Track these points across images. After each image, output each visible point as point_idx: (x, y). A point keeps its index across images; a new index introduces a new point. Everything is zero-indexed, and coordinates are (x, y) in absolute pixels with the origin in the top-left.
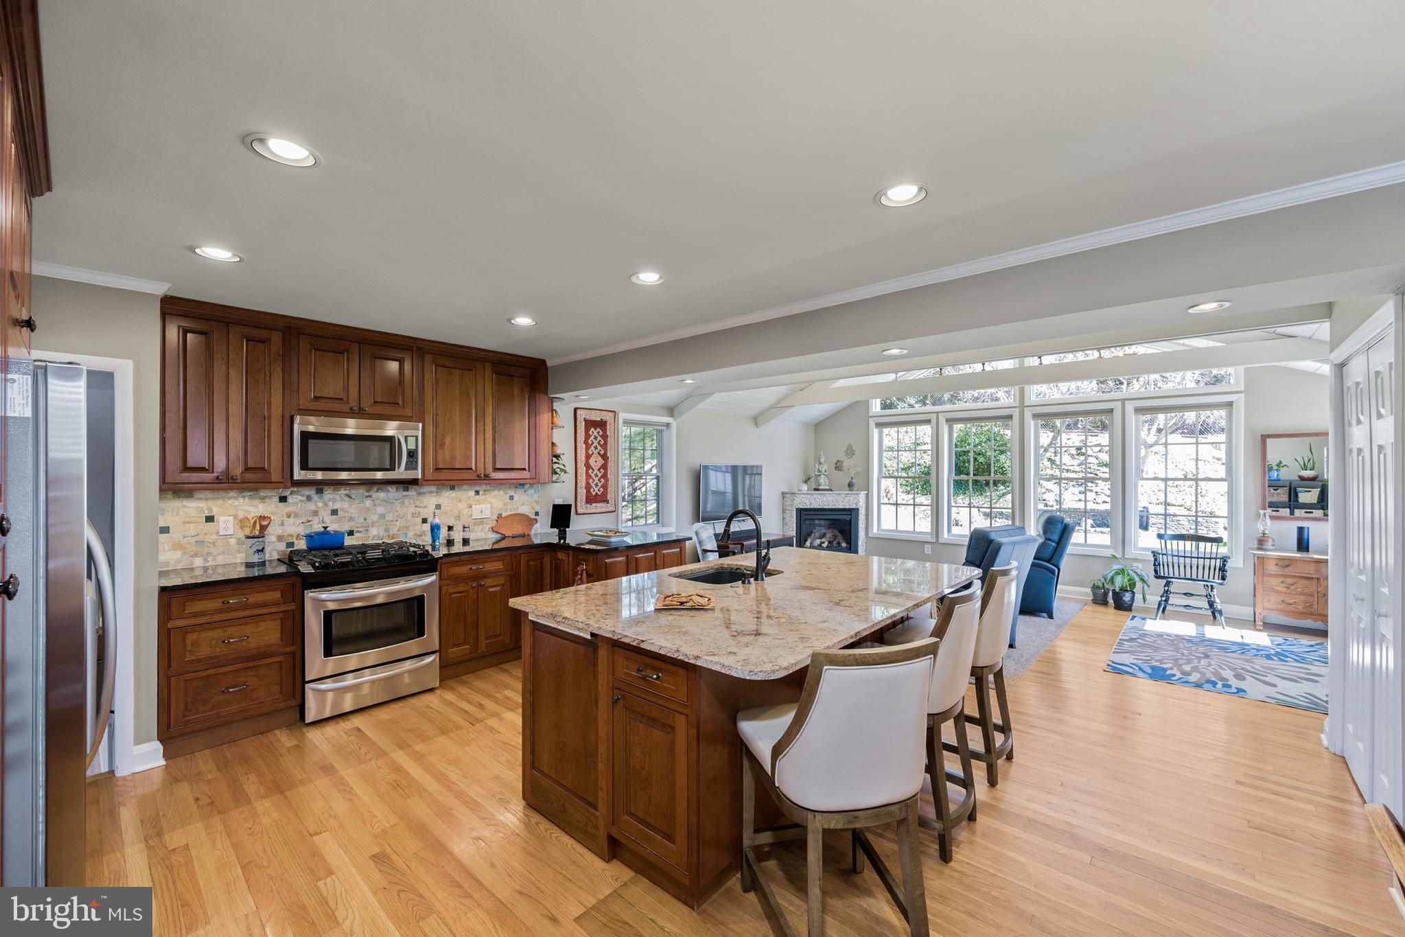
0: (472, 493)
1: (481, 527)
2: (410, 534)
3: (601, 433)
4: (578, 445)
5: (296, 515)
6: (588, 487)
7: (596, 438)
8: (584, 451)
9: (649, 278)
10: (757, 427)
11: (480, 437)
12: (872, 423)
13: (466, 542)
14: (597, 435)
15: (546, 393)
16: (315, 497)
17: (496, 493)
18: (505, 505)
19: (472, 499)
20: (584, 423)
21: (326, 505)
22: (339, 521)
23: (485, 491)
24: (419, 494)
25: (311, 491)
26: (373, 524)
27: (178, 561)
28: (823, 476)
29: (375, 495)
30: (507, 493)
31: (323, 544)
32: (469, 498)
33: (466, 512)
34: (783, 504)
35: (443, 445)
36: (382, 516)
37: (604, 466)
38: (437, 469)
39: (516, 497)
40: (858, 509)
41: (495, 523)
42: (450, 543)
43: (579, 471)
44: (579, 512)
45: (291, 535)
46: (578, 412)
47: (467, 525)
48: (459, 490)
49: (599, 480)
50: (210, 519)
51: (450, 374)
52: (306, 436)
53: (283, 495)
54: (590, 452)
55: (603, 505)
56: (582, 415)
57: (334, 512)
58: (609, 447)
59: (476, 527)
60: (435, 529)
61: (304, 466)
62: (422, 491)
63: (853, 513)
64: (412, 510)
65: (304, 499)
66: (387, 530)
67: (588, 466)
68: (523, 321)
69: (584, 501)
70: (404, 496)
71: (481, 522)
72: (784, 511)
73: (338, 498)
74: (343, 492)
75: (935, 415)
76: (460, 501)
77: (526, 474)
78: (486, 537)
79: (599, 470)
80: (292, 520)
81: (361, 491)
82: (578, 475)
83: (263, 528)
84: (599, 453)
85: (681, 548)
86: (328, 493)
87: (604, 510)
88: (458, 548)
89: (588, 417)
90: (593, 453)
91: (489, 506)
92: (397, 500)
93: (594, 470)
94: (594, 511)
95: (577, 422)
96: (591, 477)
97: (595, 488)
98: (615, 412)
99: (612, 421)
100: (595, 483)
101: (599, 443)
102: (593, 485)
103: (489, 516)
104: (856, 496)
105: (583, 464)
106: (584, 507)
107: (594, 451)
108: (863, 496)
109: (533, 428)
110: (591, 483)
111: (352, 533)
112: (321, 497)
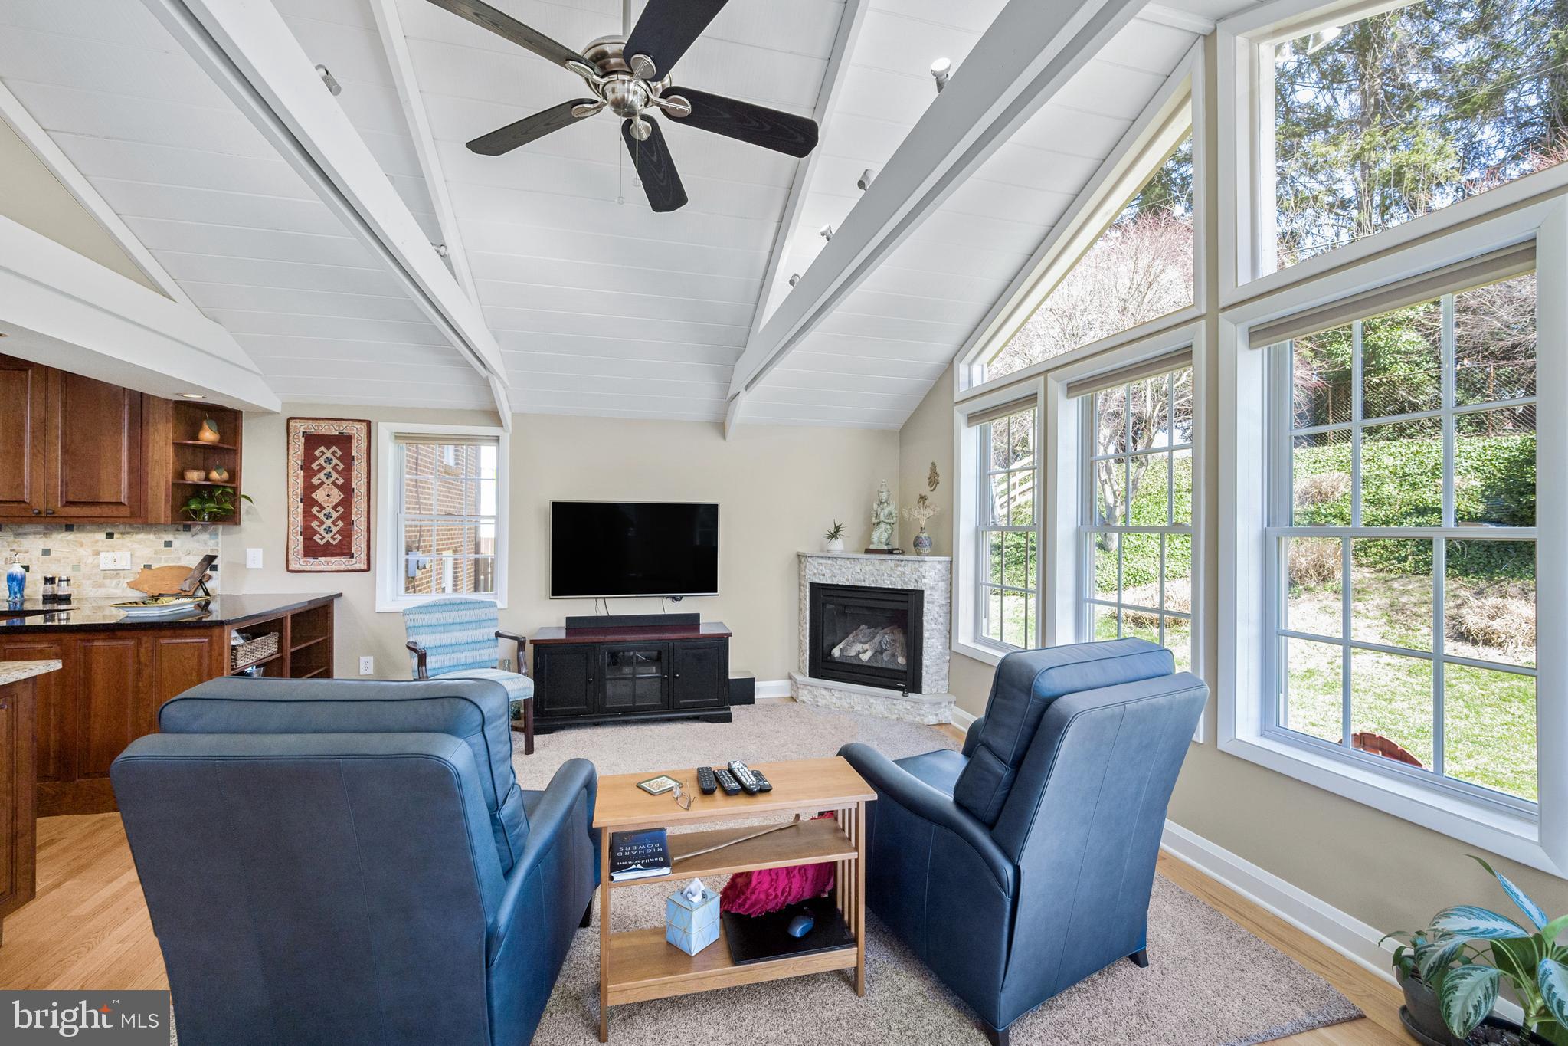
0: (103, 536)
1: (115, 582)
3: (339, 453)
4: (291, 471)
7: (327, 461)
8: (301, 481)
12: (960, 419)
14: (331, 457)
17: (142, 536)
18: (156, 553)
19: (100, 543)
20: (302, 439)
23: (122, 534)
24: (18, 535)
30: (159, 538)
32: (97, 542)
33: (89, 560)
34: (799, 574)
37: (346, 502)
39: (176, 543)
40: (922, 592)
41: (137, 576)
43: (292, 509)
44: (290, 568)
46: (292, 423)
48: (80, 532)
49: (334, 523)
54: (315, 481)
55: (343, 559)
56: (300, 428)
58: (354, 474)
59: (107, 581)
62: (22, 530)
63: (912, 599)
64: (7, 554)
69: (300, 552)
71: (116, 574)
72: (800, 587)
76: (82, 546)
77: (124, 512)
78: (124, 595)
79: (335, 508)
82: (291, 515)
84: (333, 483)
87: (343, 567)
89: (313, 431)
90: (323, 483)
91: (128, 554)
93: (322, 508)
94: (322, 568)
95: (291, 438)
96: (316, 518)
97: (324, 534)
98: (369, 423)
99: (364, 435)
100: (324, 527)
101: (334, 468)
102: (321, 530)
103: (128, 567)
104: (917, 565)
105: (299, 500)
106: (301, 561)
107: (324, 479)
108: (939, 566)
109: (138, 446)
110: (316, 528)
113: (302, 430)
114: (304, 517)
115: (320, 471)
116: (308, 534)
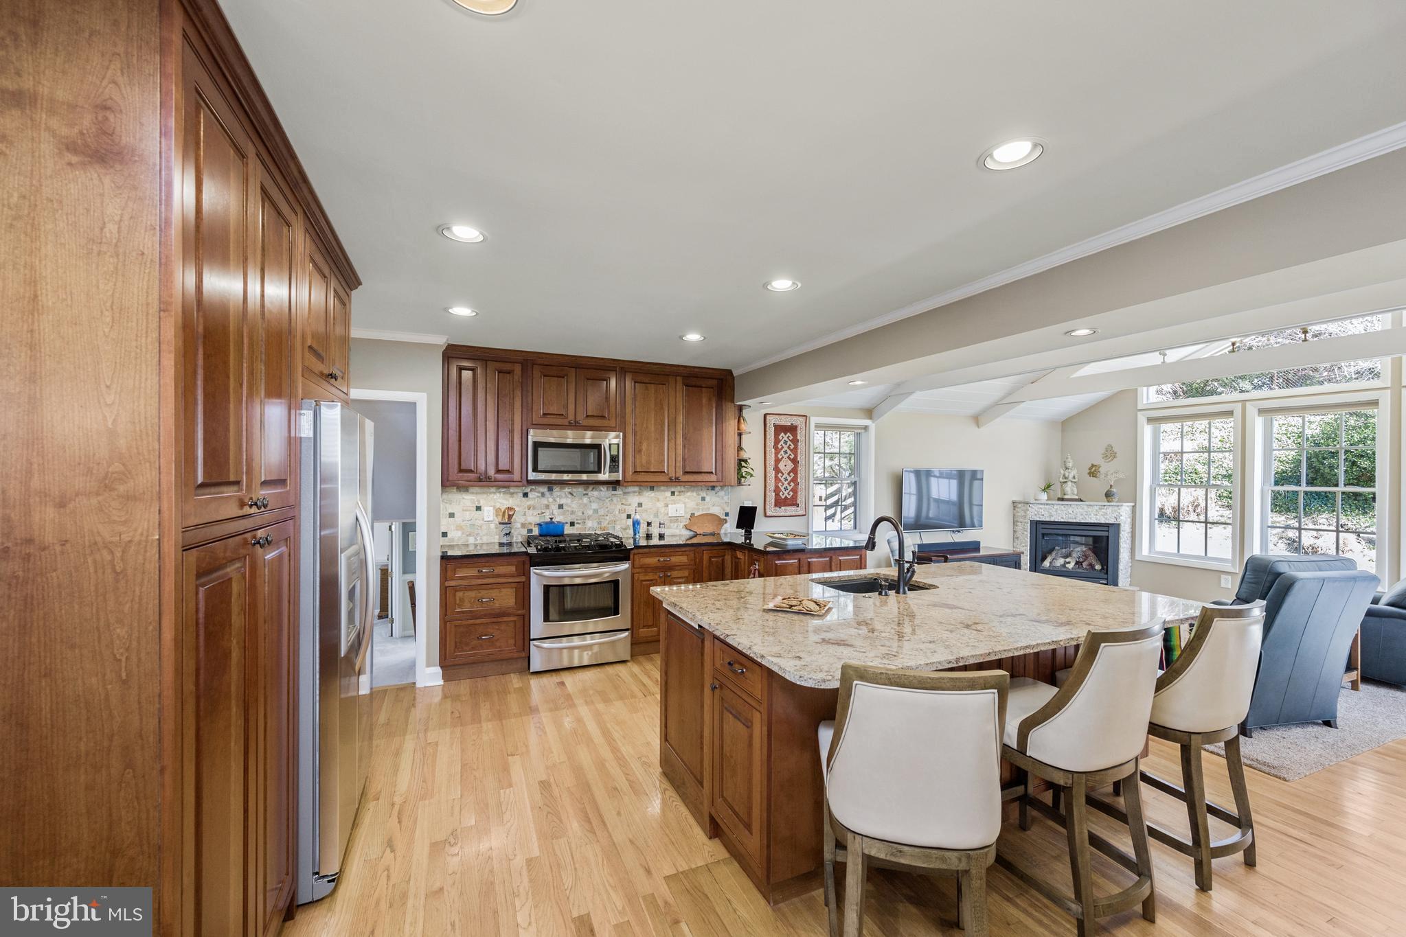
0: (669, 494)
1: (676, 524)
2: (618, 527)
3: (791, 438)
4: (768, 449)
5: (534, 508)
6: (777, 491)
7: (786, 443)
8: (773, 456)
9: (782, 284)
10: (978, 427)
11: (672, 444)
12: (1142, 418)
13: (661, 537)
14: (787, 440)
15: (733, 401)
16: (547, 494)
17: (689, 494)
18: (697, 505)
19: (668, 499)
20: (773, 428)
21: (555, 500)
22: (563, 514)
23: (680, 492)
24: (625, 493)
25: (544, 489)
26: (589, 517)
27: (459, 539)
28: (1070, 483)
29: (590, 493)
30: (699, 495)
31: (550, 531)
32: (666, 498)
33: (663, 510)
34: (1014, 515)
35: (640, 451)
36: (596, 511)
37: (794, 470)
38: (635, 472)
39: (708, 499)
40: (1119, 525)
41: (688, 521)
42: (649, 537)
43: (768, 475)
44: (768, 514)
45: (530, 524)
46: (768, 417)
47: (662, 522)
48: (658, 491)
49: (789, 484)
50: (479, 508)
51: (647, 389)
52: (537, 445)
53: (525, 491)
54: (780, 457)
55: (793, 508)
56: (771, 421)
57: (561, 507)
58: (799, 451)
59: (672, 524)
60: (636, 524)
61: (535, 469)
62: (626, 490)
63: (1111, 530)
64: (619, 507)
65: (540, 495)
66: (599, 523)
67: (777, 470)
68: (693, 337)
69: (773, 504)
70: (612, 495)
71: (676, 519)
72: (1015, 523)
73: (564, 496)
74: (567, 490)
75: (1240, 404)
76: (658, 501)
77: (713, 478)
78: (680, 533)
79: (789, 474)
80: (531, 512)
81: (580, 489)
82: (768, 479)
83: (510, 517)
84: (789, 458)
85: (861, 556)
86: (556, 489)
87: (793, 514)
88: (655, 541)
89: (778, 423)
90: (783, 457)
91: (683, 505)
93: (783, 474)
94: (783, 514)
95: (767, 428)
96: (780, 481)
97: (784, 491)
98: (806, 416)
99: (803, 425)
100: (784, 486)
101: (789, 447)
102: (783, 489)
103: (683, 515)
104: (1116, 508)
105: (773, 469)
106: (773, 509)
107: (784, 455)
108: (1128, 509)
109: (720, 435)
110: (781, 487)
111: (572, 524)
112: (551, 494)
113: (773, 422)
114: (776, 480)
115: (782, 449)
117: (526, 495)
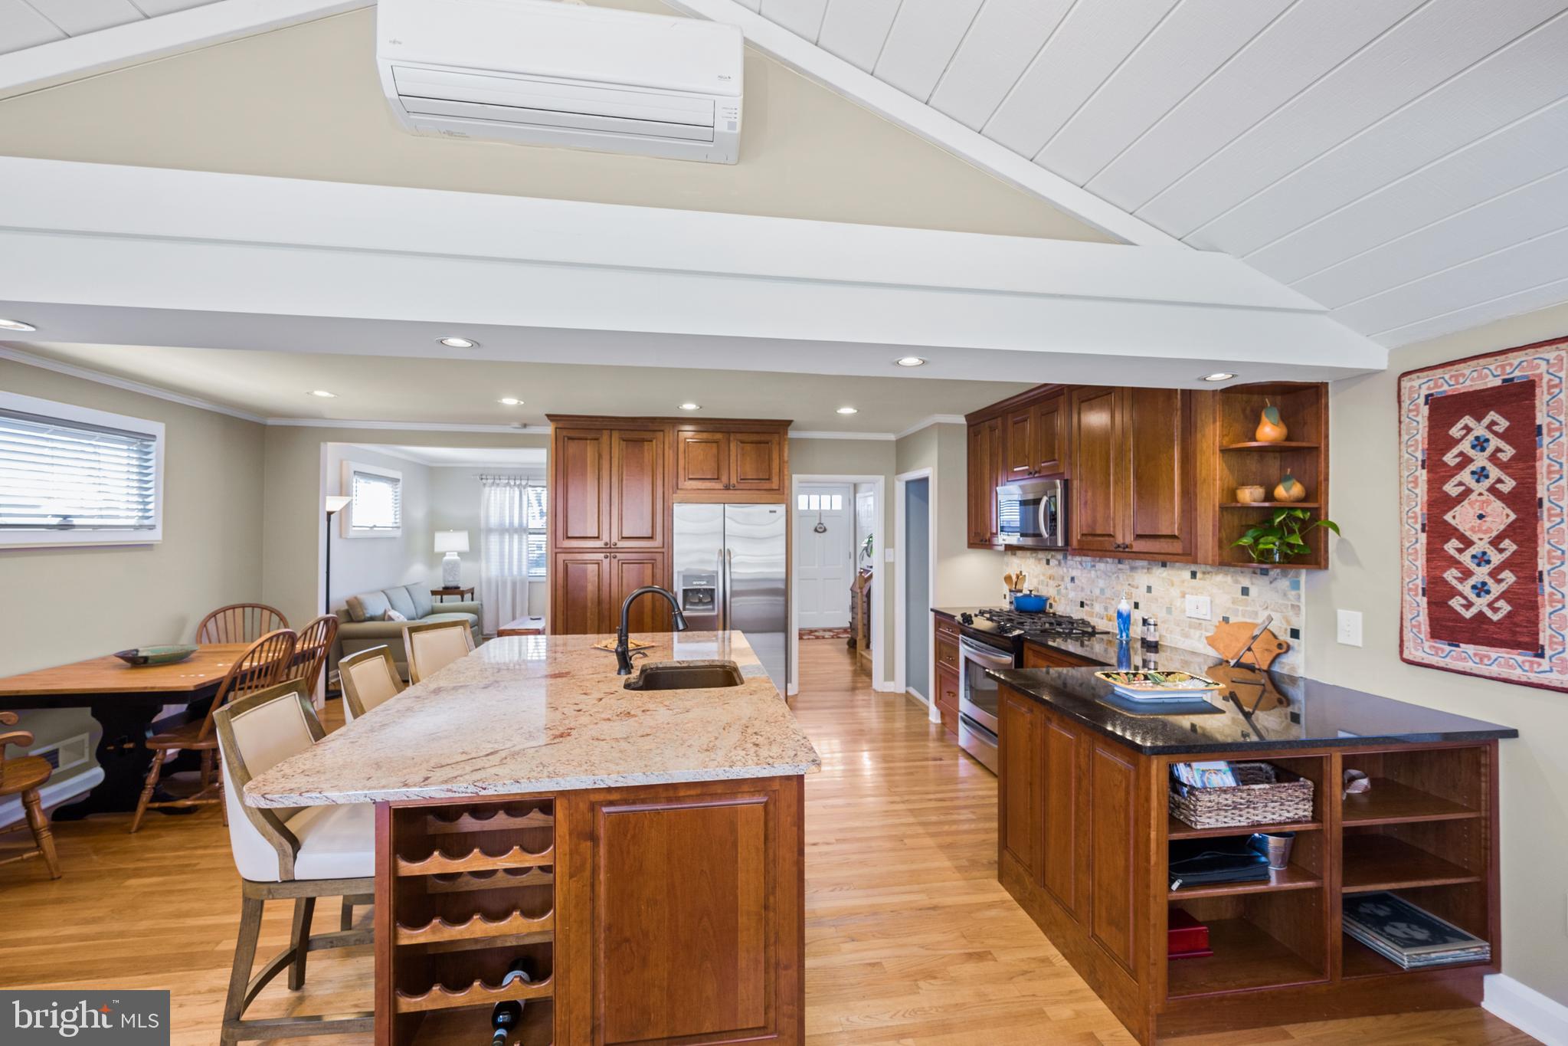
0: (1187, 575)
1: (1198, 633)
3: (1504, 424)
4: (1405, 473)
5: (1054, 579)
6: (1439, 592)
7: (1483, 444)
8: (1422, 490)
11: (1119, 488)
16: (1062, 562)
17: (1220, 578)
18: (1234, 602)
19: (1186, 584)
20: (1425, 410)
21: (1068, 571)
22: (1075, 589)
23: (1204, 573)
25: (1060, 556)
30: (1237, 582)
32: (1183, 582)
33: (1178, 603)
37: (1524, 531)
38: (1082, 535)
39: (1253, 591)
44: (1406, 655)
46: (1406, 383)
48: (1174, 568)
49: (1494, 574)
54: (1451, 489)
55: (1518, 656)
56: (1423, 388)
59: (1192, 632)
60: (1120, 617)
64: (1126, 588)
67: (1444, 530)
69: (1425, 627)
70: (1120, 569)
71: (1197, 624)
76: (1173, 585)
77: (1176, 547)
78: (1205, 652)
79: (1496, 542)
80: (1052, 582)
84: (1494, 490)
87: (1516, 674)
89: (1447, 389)
90: (1468, 491)
91: (1208, 599)
92: (1113, 574)
93: (1468, 543)
94: (1468, 666)
95: (1403, 412)
96: (1455, 563)
97: (1472, 597)
100: (1472, 581)
101: (1493, 458)
102: (1466, 588)
103: (1208, 618)
105: (1419, 527)
106: (1427, 644)
107: (1473, 484)
109: (1188, 461)
110: (1454, 583)
111: (1082, 604)
112: (1066, 563)
113: (1424, 392)
114: (1428, 560)
115: (1461, 466)
116: (1437, 594)
117: (1048, 562)
